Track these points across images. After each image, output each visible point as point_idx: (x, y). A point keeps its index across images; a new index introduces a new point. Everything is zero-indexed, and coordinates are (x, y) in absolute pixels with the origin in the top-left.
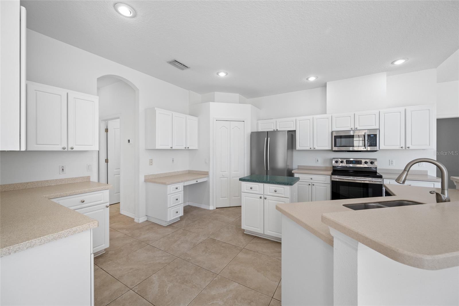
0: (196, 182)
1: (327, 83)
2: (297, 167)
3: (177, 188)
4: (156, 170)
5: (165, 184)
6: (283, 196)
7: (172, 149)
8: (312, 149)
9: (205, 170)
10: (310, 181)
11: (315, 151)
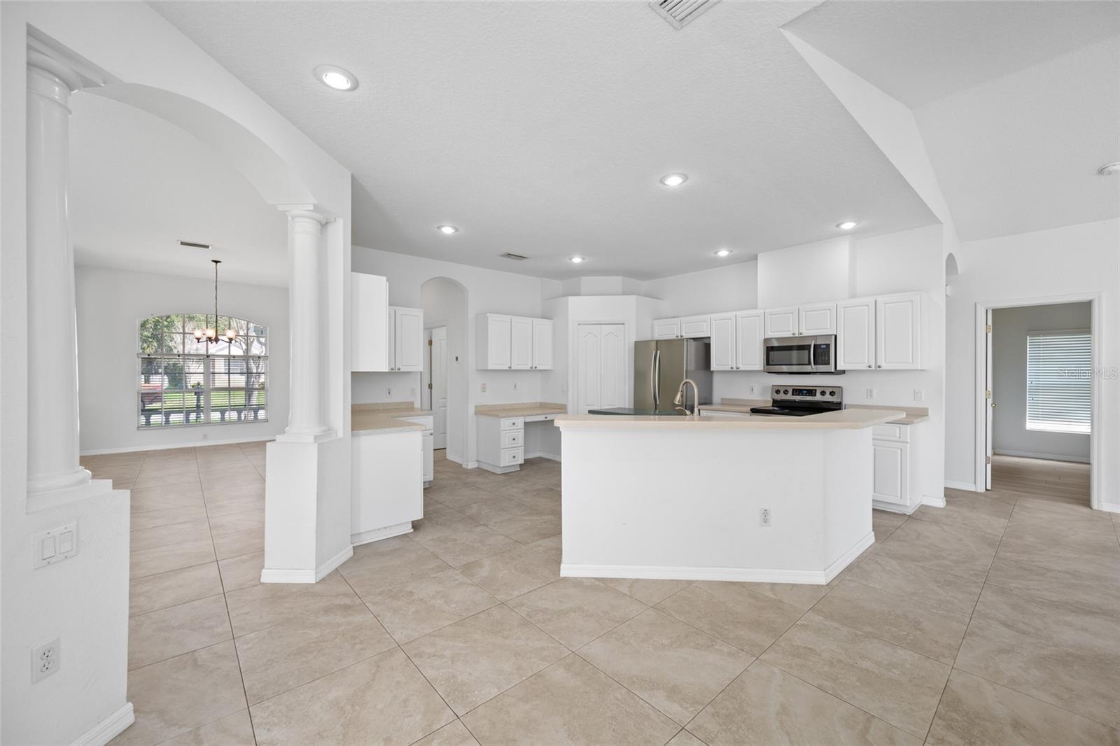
0: (544, 419)
1: (759, 255)
2: (720, 402)
3: (514, 424)
4: (489, 399)
5: (497, 416)
7: (510, 370)
8: (735, 369)
9: (560, 401)
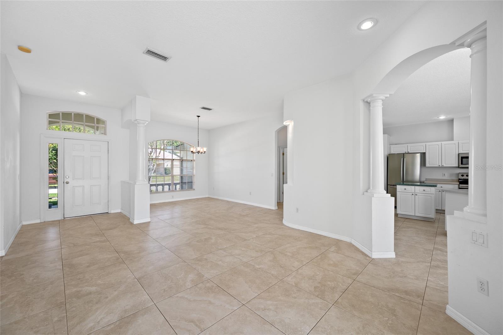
1: (454, 120)
6: (430, 193)
8: (441, 166)
10: (441, 189)
11: (443, 167)
